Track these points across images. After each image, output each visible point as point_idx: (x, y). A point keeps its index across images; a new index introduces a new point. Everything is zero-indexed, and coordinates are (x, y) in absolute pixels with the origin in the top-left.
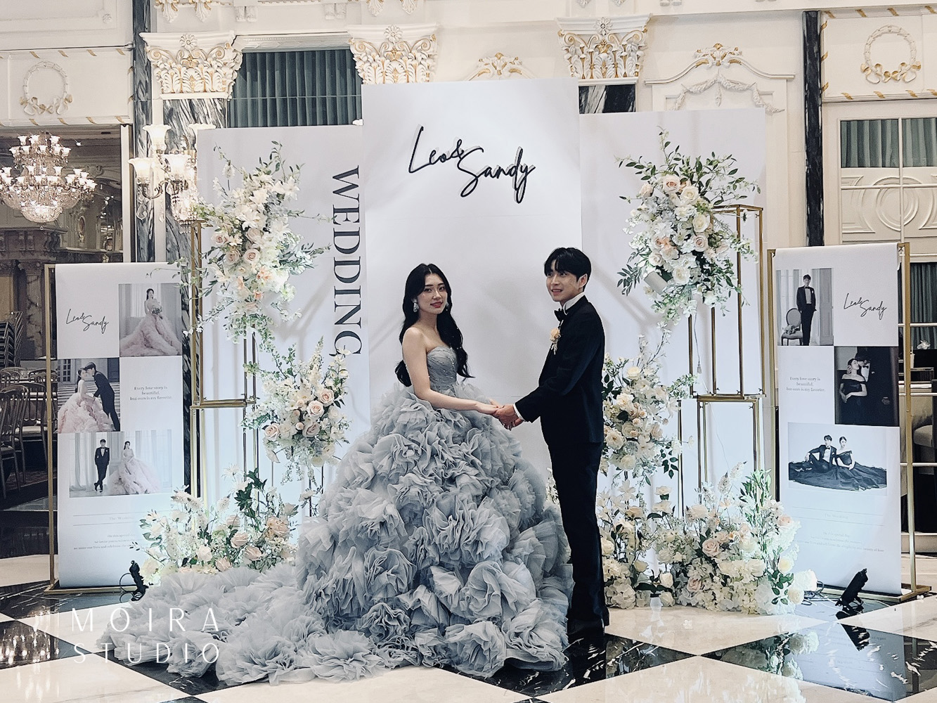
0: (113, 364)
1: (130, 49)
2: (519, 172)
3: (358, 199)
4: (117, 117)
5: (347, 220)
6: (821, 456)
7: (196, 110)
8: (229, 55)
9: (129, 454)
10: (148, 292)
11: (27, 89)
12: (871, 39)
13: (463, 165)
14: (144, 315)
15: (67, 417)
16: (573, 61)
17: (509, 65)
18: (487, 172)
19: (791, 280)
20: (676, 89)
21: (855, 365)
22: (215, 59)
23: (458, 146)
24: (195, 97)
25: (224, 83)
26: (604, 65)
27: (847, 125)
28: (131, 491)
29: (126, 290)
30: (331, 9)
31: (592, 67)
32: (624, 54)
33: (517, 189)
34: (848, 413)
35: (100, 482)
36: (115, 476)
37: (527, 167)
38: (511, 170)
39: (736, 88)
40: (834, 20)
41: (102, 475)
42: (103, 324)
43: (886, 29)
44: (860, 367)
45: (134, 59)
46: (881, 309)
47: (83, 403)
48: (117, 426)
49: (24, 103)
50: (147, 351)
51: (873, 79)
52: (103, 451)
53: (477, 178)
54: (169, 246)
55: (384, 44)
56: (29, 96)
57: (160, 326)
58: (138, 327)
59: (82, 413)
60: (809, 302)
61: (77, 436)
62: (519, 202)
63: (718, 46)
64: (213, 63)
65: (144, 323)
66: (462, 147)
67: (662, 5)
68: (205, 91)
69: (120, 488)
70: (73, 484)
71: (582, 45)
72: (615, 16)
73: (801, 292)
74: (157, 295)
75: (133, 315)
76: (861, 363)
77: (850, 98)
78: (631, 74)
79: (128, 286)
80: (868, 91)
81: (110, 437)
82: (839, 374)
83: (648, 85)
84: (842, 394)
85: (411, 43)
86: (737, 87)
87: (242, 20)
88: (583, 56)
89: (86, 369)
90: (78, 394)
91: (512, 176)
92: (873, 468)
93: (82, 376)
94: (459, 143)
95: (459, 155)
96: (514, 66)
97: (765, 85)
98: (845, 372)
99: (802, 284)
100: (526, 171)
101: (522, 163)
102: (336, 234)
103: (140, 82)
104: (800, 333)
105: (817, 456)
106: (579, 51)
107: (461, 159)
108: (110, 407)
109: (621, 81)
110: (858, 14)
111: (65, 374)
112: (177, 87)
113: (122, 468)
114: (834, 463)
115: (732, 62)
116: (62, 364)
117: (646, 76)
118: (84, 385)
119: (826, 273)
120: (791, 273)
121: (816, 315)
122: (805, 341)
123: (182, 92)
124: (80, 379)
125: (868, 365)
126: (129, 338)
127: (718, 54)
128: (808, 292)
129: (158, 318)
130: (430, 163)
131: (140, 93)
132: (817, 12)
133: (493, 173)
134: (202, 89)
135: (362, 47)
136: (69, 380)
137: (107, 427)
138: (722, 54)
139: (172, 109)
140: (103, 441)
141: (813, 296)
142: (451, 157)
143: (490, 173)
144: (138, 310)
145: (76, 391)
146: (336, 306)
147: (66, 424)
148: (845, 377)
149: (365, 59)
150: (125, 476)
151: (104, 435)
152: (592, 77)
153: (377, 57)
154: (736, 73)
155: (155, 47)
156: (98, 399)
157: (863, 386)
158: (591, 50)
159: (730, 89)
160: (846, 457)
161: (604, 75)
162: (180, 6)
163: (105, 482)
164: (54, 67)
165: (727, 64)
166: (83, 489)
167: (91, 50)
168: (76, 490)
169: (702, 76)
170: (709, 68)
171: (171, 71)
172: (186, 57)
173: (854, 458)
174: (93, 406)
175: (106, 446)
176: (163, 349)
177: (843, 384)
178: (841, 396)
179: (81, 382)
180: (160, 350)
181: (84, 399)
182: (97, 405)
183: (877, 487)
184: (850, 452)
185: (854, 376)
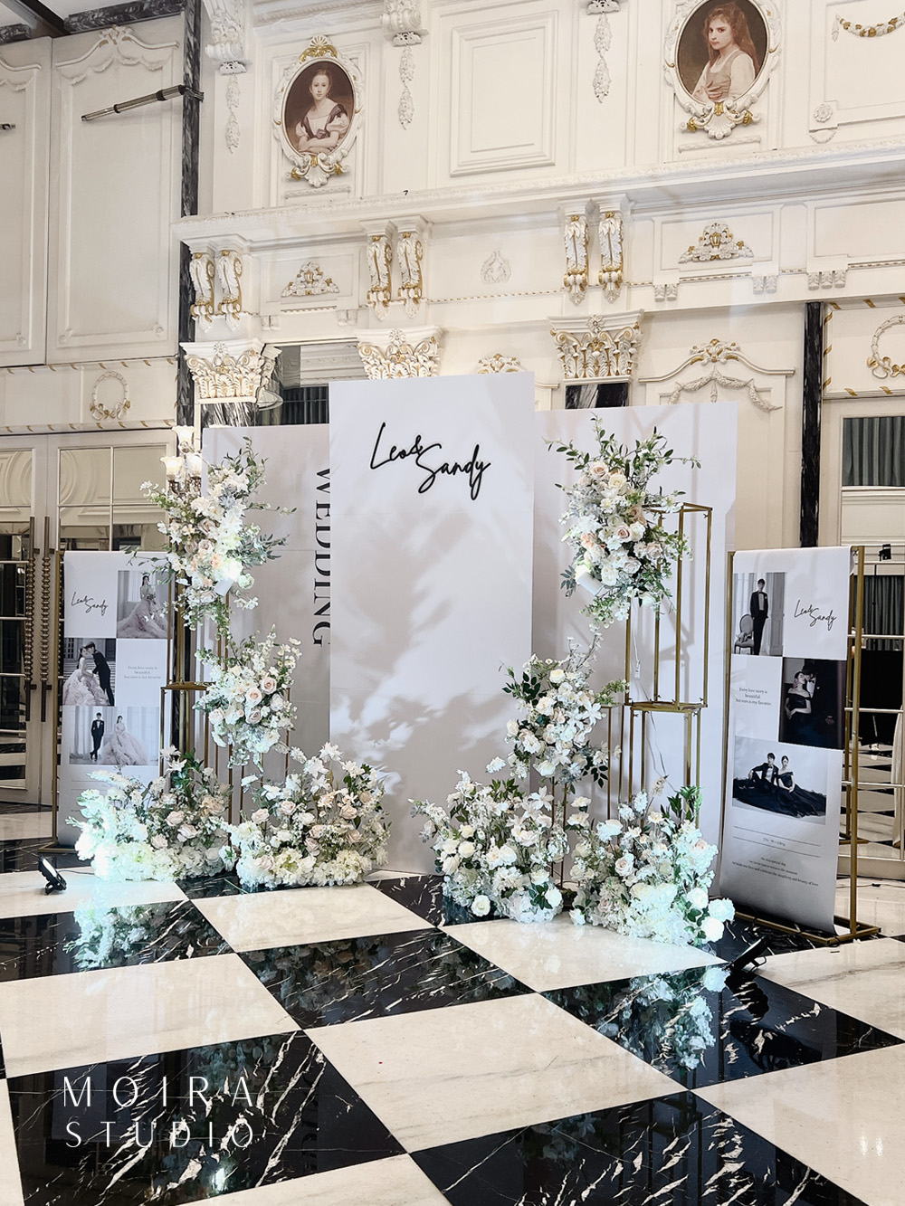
0: (110, 644)
1: (177, 359)
2: (475, 468)
4: (165, 421)
5: (323, 515)
6: (764, 775)
7: (228, 413)
8: (255, 362)
9: (121, 728)
10: (144, 578)
11: (95, 397)
12: (880, 330)
13: (423, 460)
14: (140, 600)
15: (70, 691)
16: (566, 360)
17: (506, 365)
18: (444, 468)
19: (746, 583)
20: (670, 387)
21: (801, 680)
22: (242, 365)
23: (417, 441)
24: (227, 401)
25: (251, 388)
26: (597, 363)
27: (849, 422)
28: (122, 762)
29: (124, 576)
30: (343, 316)
31: (585, 366)
32: (616, 351)
33: (472, 486)
34: (792, 730)
35: (95, 752)
36: (108, 747)
37: (482, 463)
38: (466, 466)
39: (730, 385)
40: (839, 311)
41: (97, 746)
42: (103, 607)
43: (897, 320)
44: (806, 682)
45: (179, 368)
46: (831, 619)
47: (83, 679)
48: (111, 701)
49: (93, 408)
50: (141, 633)
51: (880, 373)
52: (98, 724)
53: (434, 475)
55: (390, 348)
56: (96, 403)
57: (153, 611)
58: (133, 611)
59: (83, 688)
60: (761, 608)
61: (77, 708)
62: (473, 499)
63: (714, 342)
64: (242, 369)
65: (139, 607)
66: (420, 444)
67: (657, 300)
68: (235, 396)
69: (113, 759)
70: (73, 752)
71: (575, 344)
72: (608, 313)
73: (755, 597)
74: (152, 580)
76: (807, 677)
77: (853, 394)
78: (623, 372)
79: (126, 573)
80: (874, 386)
81: (105, 712)
82: (786, 687)
83: (643, 383)
84: (788, 710)
85: (414, 345)
86: (733, 383)
87: (267, 328)
88: (576, 355)
89: (86, 648)
90: (79, 670)
91: (467, 472)
92: (813, 793)
93: (83, 654)
94: (418, 439)
95: (418, 451)
96: (510, 367)
97: (761, 382)
98: (791, 686)
99: (757, 589)
100: (481, 468)
101: (477, 460)
102: (319, 529)
103: (183, 389)
104: (751, 642)
105: (760, 774)
106: (573, 350)
107: (420, 455)
108: (106, 684)
109: (613, 379)
110: (866, 305)
111: (66, 651)
112: (212, 393)
113: (114, 740)
115: (728, 358)
116: (67, 642)
117: (641, 373)
118: (85, 662)
119: (779, 578)
120: (747, 577)
121: (768, 621)
122: (756, 650)
123: (216, 397)
124: (81, 656)
125: (814, 679)
126: (125, 621)
127: (714, 350)
128: (761, 597)
129: (152, 603)
130: (391, 459)
131: (182, 398)
132: (819, 303)
133: (450, 469)
134: (233, 394)
135: (368, 351)
136: (72, 657)
137: (103, 702)
138: (718, 350)
139: (208, 413)
140: (99, 714)
141: (766, 601)
142: (411, 453)
143: (447, 469)
144: (135, 596)
145: (78, 667)
146: (316, 597)
147: (69, 696)
148: (791, 691)
149: (372, 362)
150: (117, 748)
151: (100, 709)
152: (585, 376)
153: (383, 360)
154: (733, 370)
155: (191, 356)
156: (96, 676)
157: (808, 702)
158: (584, 349)
159: (726, 386)
160: (787, 778)
161: (597, 373)
162: (214, 317)
163: (99, 752)
164: (117, 376)
165: (723, 360)
166: (81, 757)
167: (146, 360)
168: (75, 758)
169: (698, 373)
170: (704, 365)
171: (207, 378)
172: (219, 364)
173: (796, 780)
174: (92, 682)
175: (101, 719)
176: (155, 633)
177: (789, 699)
178: (785, 712)
179: (82, 659)
180: (152, 633)
181: (84, 675)
182: (95, 682)
183: (816, 815)
184: (791, 773)
185: (800, 691)
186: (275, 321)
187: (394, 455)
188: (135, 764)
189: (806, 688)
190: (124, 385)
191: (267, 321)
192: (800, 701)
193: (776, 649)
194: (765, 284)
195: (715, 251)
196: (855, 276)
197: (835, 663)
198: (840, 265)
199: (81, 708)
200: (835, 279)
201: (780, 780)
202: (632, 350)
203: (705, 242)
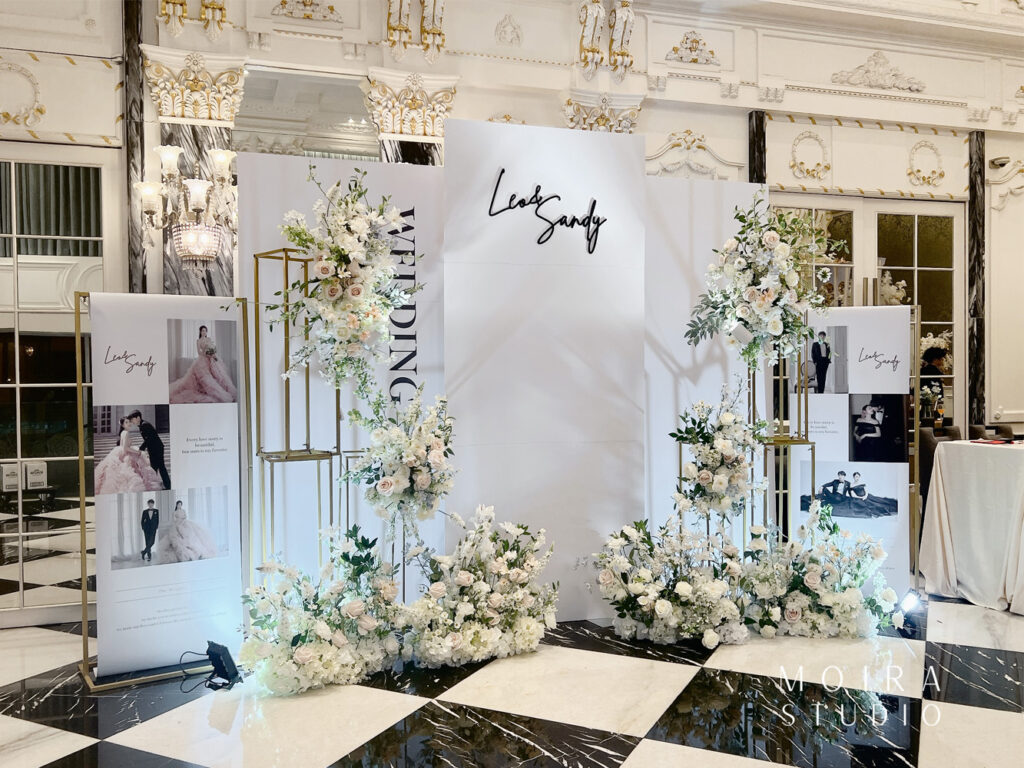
0: (162, 412)
1: (119, 63)
3: (413, 242)
4: (103, 137)
5: (402, 262)
6: (835, 490)
7: (200, 137)
8: (242, 82)
9: (181, 515)
10: (201, 329)
12: (797, 141)
13: (542, 211)
14: (197, 356)
15: (108, 475)
18: (563, 221)
20: (656, 166)
21: (870, 411)
22: (225, 84)
23: (537, 192)
24: (199, 123)
25: (232, 111)
28: (184, 558)
29: (176, 326)
30: (351, 49)
33: (589, 240)
34: (862, 451)
35: (147, 551)
36: (165, 542)
37: (599, 218)
38: (584, 220)
39: (700, 171)
40: (772, 121)
41: (150, 541)
42: (150, 365)
43: (807, 134)
44: (875, 412)
45: (127, 73)
46: (895, 362)
47: (127, 458)
48: (167, 484)
50: (200, 397)
51: (797, 173)
52: (151, 514)
53: (553, 226)
55: (405, 92)
57: (214, 369)
58: (189, 371)
59: (126, 469)
60: (824, 355)
62: (590, 252)
63: (689, 132)
64: (222, 89)
65: (197, 365)
66: (540, 194)
67: (651, 89)
68: (210, 118)
69: (172, 556)
70: (116, 554)
71: (585, 116)
72: (615, 92)
73: (816, 347)
74: (211, 333)
75: (184, 355)
76: (875, 409)
77: (782, 188)
79: (178, 322)
80: (795, 184)
81: (159, 497)
84: (857, 436)
85: (431, 93)
86: (703, 169)
87: (255, 46)
89: (130, 418)
90: (121, 449)
91: (585, 226)
92: (885, 499)
93: (126, 425)
94: (538, 189)
95: (537, 202)
97: (722, 170)
98: (860, 416)
99: (818, 340)
101: (594, 215)
103: (134, 101)
104: (815, 383)
105: (830, 489)
106: (583, 122)
107: (539, 206)
108: (158, 461)
110: (788, 119)
111: (102, 423)
112: (178, 111)
113: (173, 532)
114: (848, 495)
115: (699, 147)
116: (100, 412)
118: (128, 437)
119: (841, 332)
121: (831, 368)
122: (820, 389)
123: (183, 116)
124: (122, 429)
125: (882, 410)
126: (180, 382)
127: (690, 139)
128: (822, 347)
129: (212, 360)
130: (510, 208)
132: (764, 113)
133: (568, 222)
134: (207, 115)
135: (384, 90)
136: (109, 430)
137: (156, 485)
138: (692, 139)
139: (172, 133)
140: (151, 502)
141: (828, 350)
142: (530, 202)
143: (565, 222)
144: (190, 351)
145: (118, 444)
146: (391, 351)
147: (107, 483)
148: (859, 420)
150: (177, 542)
151: (152, 495)
153: (397, 104)
154: (700, 158)
155: (156, 62)
156: (145, 454)
157: (877, 429)
158: (593, 122)
159: (697, 172)
160: (860, 490)
162: (191, 21)
163: (154, 549)
164: (23, 72)
165: (695, 149)
166: (128, 559)
167: (70, 57)
168: (119, 561)
169: (674, 157)
170: (681, 151)
171: (173, 92)
172: (191, 78)
173: (868, 490)
174: (139, 462)
175: (155, 507)
176: (218, 396)
177: (856, 425)
178: (854, 438)
179: (124, 433)
180: (214, 396)
181: (128, 453)
182: (144, 461)
183: (889, 515)
184: (864, 485)
185: (869, 420)
186: (265, 40)
187: (515, 202)
188: (200, 558)
189: (875, 417)
190: (34, 84)
191: (256, 38)
192: (870, 428)
193: (842, 388)
194: (730, 91)
195: (694, 55)
196: (790, 96)
198: (781, 86)
199: (126, 497)
200: (776, 96)
201: (852, 492)
203: (686, 46)
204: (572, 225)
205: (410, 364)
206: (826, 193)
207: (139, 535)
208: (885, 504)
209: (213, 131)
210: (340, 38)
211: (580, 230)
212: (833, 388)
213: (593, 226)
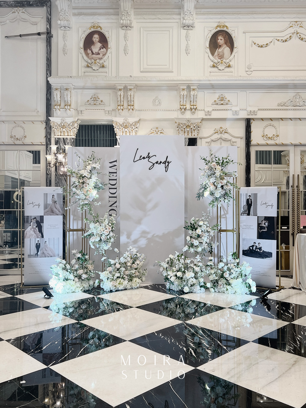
0: (42, 218)
1: (45, 122)
3: (116, 169)
4: (40, 142)
5: (113, 176)
7: (65, 141)
8: (76, 125)
9: (46, 245)
10: (53, 196)
11: (12, 133)
12: (265, 127)
13: (150, 160)
14: (52, 203)
15: (27, 234)
16: (179, 130)
17: (160, 131)
19: (245, 196)
20: (208, 140)
21: (264, 222)
22: (71, 126)
24: (65, 137)
25: (74, 133)
26: (188, 132)
27: (257, 152)
28: (47, 256)
29: (46, 195)
30: (107, 112)
31: (185, 132)
32: (194, 129)
33: (166, 168)
34: (261, 235)
36: (42, 252)
37: (169, 162)
38: (164, 162)
40: (254, 121)
42: (39, 205)
43: (269, 125)
44: (265, 223)
45: (46, 125)
46: (272, 206)
47: (32, 229)
48: (43, 236)
49: (11, 137)
50: (52, 214)
51: (265, 139)
52: (38, 244)
53: (154, 164)
54: (56, 182)
55: (123, 123)
56: (13, 135)
57: (56, 207)
58: (49, 207)
59: (32, 232)
60: (250, 203)
61: (30, 239)
62: (166, 172)
63: (221, 128)
65: (51, 205)
66: (149, 155)
67: (206, 115)
68: (68, 135)
69: (43, 255)
70: (29, 254)
71: (182, 126)
72: (192, 117)
73: (248, 200)
74: (55, 197)
75: (48, 203)
76: (265, 221)
77: (258, 144)
78: (196, 135)
80: (264, 142)
83: (201, 138)
84: (259, 230)
85: (131, 123)
86: (226, 140)
88: (182, 129)
89: (33, 219)
91: (164, 164)
92: (268, 252)
93: (32, 221)
95: (149, 157)
97: (234, 140)
98: (260, 224)
99: (248, 198)
102: (110, 180)
103: (48, 132)
104: (247, 212)
108: (40, 231)
109: (193, 137)
110: (261, 120)
111: (27, 220)
112: (59, 134)
113: (44, 249)
114: (256, 250)
115: (225, 132)
116: (26, 217)
117: (199, 136)
118: (33, 224)
119: (255, 195)
120: (245, 195)
121: (252, 207)
122: (249, 214)
123: (61, 135)
124: (31, 222)
125: (268, 222)
126: (47, 210)
127: (221, 130)
128: (250, 200)
129: (56, 204)
131: (48, 135)
132: (250, 119)
136: (28, 222)
137: (40, 237)
139: (58, 141)
140: (38, 241)
141: (251, 201)
142: (146, 158)
143: (158, 163)
144: (50, 201)
145: (30, 226)
146: (109, 201)
147: (27, 235)
148: (260, 225)
149: (117, 128)
150: (45, 252)
153: (121, 127)
154: (226, 136)
155: (53, 122)
156: (37, 228)
157: (266, 228)
158: (185, 128)
159: (224, 140)
160: (260, 249)
161: (188, 135)
162: (61, 109)
163: (39, 253)
164: (21, 127)
165: (224, 133)
166: (32, 255)
167: (33, 122)
168: (30, 256)
169: (216, 136)
170: (218, 134)
171: (58, 129)
172: (62, 125)
173: (263, 249)
174: (35, 230)
175: (39, 242)
176: (57, 213)
177: (260, 227)
178: (259, 231)
179: (32, 223)
180: (56, 214)
181: (33, 228)
182: (36, 230)
183: (269, 258)
184: (261, 247)
185: (263, 225)
186: (83, 112)
187: (141, 158)
188: (51, 257)
189: (265, 224)
190: (24, 130)
191: (80, 112)
192: (264, 228)
193: (255, 214)
194: (236, 113)
195: (222, 102)
196: (259, 112)
197: (273, 217)
198: (256, 109)
199: (32, 239)
200: (254, 113)
201: (258, 249)
202: (198, 129)
203: (219, 99)
204: (160, 163)
205: (115, 205)
206: (277, 145)
207: (35, 249)
208: (268, 254)
209: (69, 139)
210: (104, 109)
211: (163, 166)
212: (253, 214)
213: (167, 164)
